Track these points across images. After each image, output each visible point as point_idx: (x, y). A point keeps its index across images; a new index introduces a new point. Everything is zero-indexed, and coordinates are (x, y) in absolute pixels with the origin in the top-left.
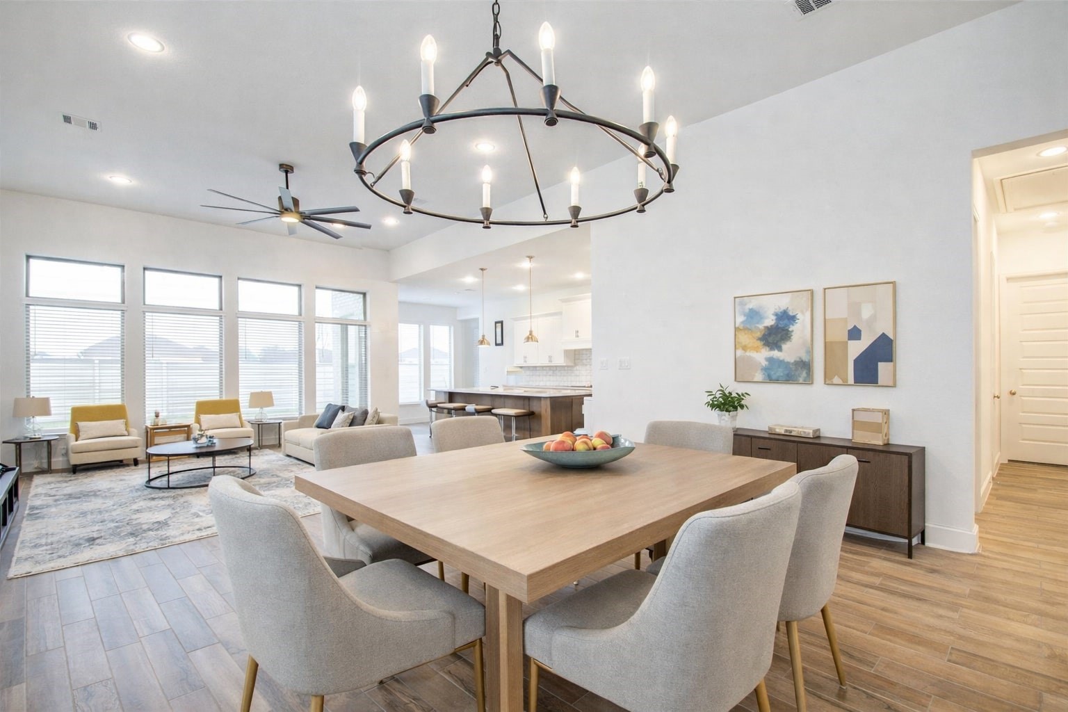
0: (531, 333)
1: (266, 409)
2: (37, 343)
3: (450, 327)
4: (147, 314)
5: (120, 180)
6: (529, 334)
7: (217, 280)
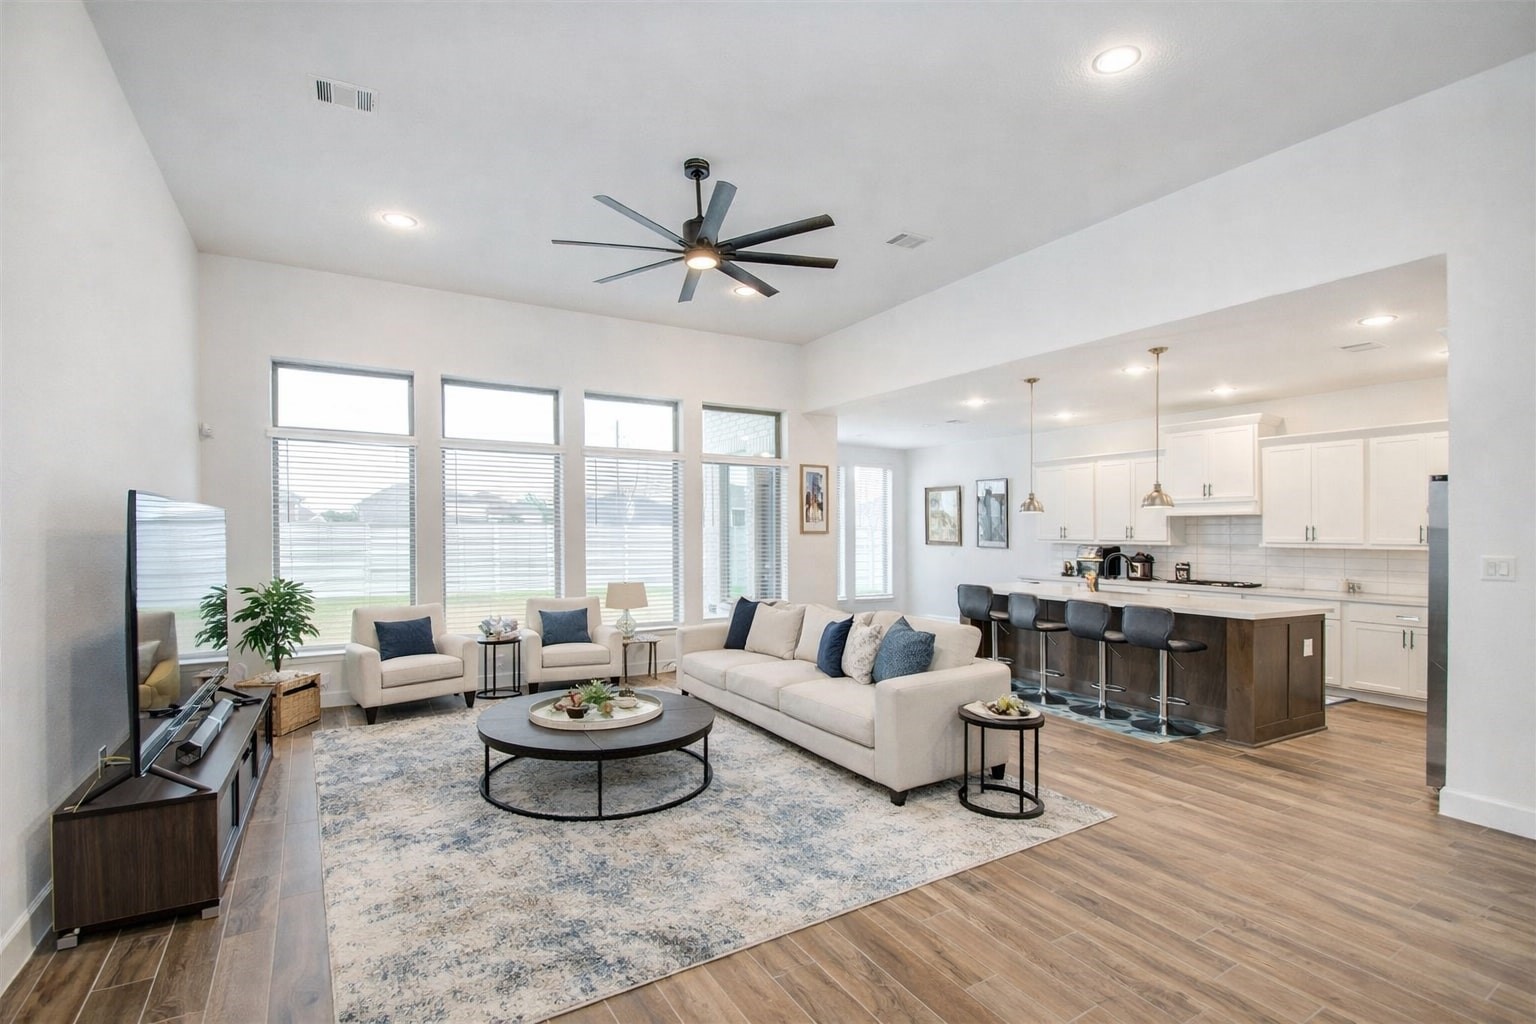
0: (1158, 489)
1: (633, 613)
2: (291, 482)
3: (885, 471)
4: (447, 451)
5: (398, 221)
6: (1152, 488)
7: (550, 398)
